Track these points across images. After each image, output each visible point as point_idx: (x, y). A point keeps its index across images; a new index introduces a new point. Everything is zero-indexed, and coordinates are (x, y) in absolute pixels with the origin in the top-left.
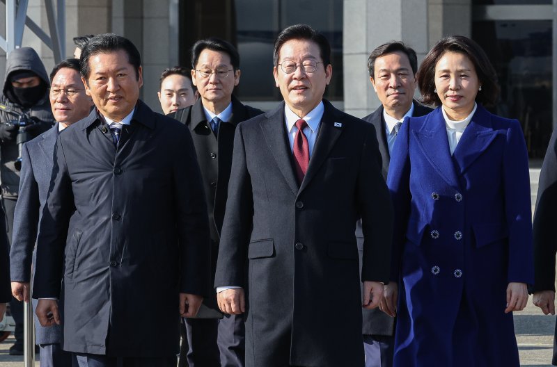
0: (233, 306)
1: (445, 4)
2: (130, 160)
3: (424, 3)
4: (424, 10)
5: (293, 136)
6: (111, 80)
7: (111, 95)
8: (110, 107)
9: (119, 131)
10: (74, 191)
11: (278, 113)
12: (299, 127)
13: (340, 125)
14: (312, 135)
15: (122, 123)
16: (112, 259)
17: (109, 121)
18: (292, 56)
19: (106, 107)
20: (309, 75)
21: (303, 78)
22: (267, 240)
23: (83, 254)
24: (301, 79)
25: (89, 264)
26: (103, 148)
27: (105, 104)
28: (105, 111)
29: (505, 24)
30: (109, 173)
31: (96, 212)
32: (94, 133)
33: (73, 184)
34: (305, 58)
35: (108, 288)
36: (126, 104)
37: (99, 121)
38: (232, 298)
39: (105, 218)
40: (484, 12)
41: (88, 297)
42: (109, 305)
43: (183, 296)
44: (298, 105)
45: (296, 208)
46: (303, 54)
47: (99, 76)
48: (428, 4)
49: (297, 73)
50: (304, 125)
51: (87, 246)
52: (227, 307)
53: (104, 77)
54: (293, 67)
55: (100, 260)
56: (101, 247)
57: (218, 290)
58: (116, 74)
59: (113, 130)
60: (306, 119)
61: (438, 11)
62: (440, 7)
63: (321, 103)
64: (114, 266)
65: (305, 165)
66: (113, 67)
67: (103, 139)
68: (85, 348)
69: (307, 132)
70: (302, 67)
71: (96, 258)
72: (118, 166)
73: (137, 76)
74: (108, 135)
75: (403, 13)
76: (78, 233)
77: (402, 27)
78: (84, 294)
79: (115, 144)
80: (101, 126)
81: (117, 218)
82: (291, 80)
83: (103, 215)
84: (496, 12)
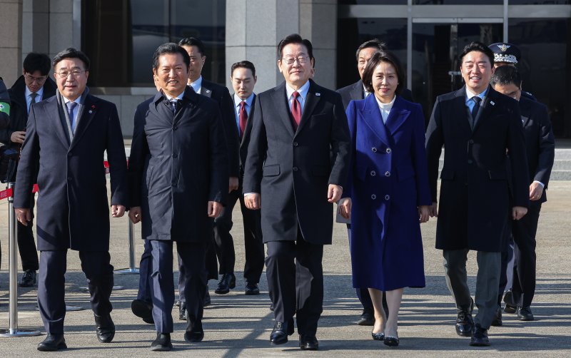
0: (254, 204)
1: (314, 3)
2: (182, 121)
3: (296, 2)
4: (297, 8)
5: (291, 102)
6: (172, 70)
7: (171, 80)
8: (170, 87)
9: (175, 103)
10: (148, 141)
11: (282, 88)
12: (295, 96)
13: (319, 95)
14: (303, 101)
15: (177, 98)
16: (172, 182)
17: (169, 97)
18: (291, 53)
19: (167, 87)
20: (302, 64)
21: (299, 67)
22: (276, 165)
23: (155, 180)
24: (297, 67)
25: (159, 185)
26: (166, 114)
27: (167, 85)
28: (167, 90)
29: (366, 21)
30: (169, 129)
31: (162, 153)
32: (159, 105)
33: (148, 137)
34: (299, 55)
35: (170, 199)
36: (180, 86)
37: (163, 98)
38: (253, 199)
39: (168, 156)
40: (348, 11)
41: (158, 205)
42: (172, 209)
43: (210, 202)
44: (295, 83)
45: (294, 147)
46: (298, 52)
47: (164, 68)
48: (299, 3)
49: (295, 64)
50: (298, 95)
51: (158, 173)
52: (251, 205)
53: (167, 69)
54: (292, 60)
55: (166, 182)
56: (166, 175)
57: (245, 195)
58: (175, 68)
59: (171, 103)
60: (299, 91)
61: (308, 10)
62: (310, 6)
63: (308, 81)
64: (175, 186)
65: (298, 119)
66: (173, 63)
67: (165, 108)
68: (157, 236)
69: (299, 99)
70: (298, 60)
71: (163, 181)
72: (175, 125)
73: (188, 70)
74: (169, 106)
75: (277, 11)
76: (152, 167)
77: (277, 23)
78: (155, 204)
79: (173, 112)
80: (164, 101)
81: (175, 156)
82: (291, 68)
83: (167, 155)
84: (358, 11)
